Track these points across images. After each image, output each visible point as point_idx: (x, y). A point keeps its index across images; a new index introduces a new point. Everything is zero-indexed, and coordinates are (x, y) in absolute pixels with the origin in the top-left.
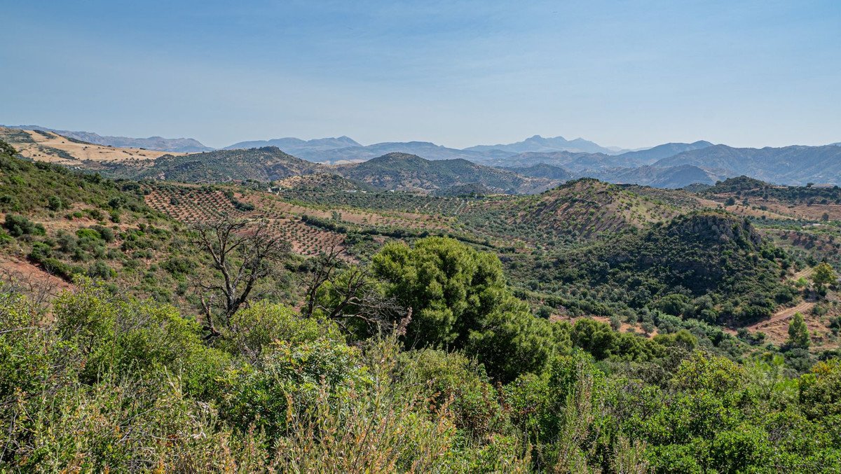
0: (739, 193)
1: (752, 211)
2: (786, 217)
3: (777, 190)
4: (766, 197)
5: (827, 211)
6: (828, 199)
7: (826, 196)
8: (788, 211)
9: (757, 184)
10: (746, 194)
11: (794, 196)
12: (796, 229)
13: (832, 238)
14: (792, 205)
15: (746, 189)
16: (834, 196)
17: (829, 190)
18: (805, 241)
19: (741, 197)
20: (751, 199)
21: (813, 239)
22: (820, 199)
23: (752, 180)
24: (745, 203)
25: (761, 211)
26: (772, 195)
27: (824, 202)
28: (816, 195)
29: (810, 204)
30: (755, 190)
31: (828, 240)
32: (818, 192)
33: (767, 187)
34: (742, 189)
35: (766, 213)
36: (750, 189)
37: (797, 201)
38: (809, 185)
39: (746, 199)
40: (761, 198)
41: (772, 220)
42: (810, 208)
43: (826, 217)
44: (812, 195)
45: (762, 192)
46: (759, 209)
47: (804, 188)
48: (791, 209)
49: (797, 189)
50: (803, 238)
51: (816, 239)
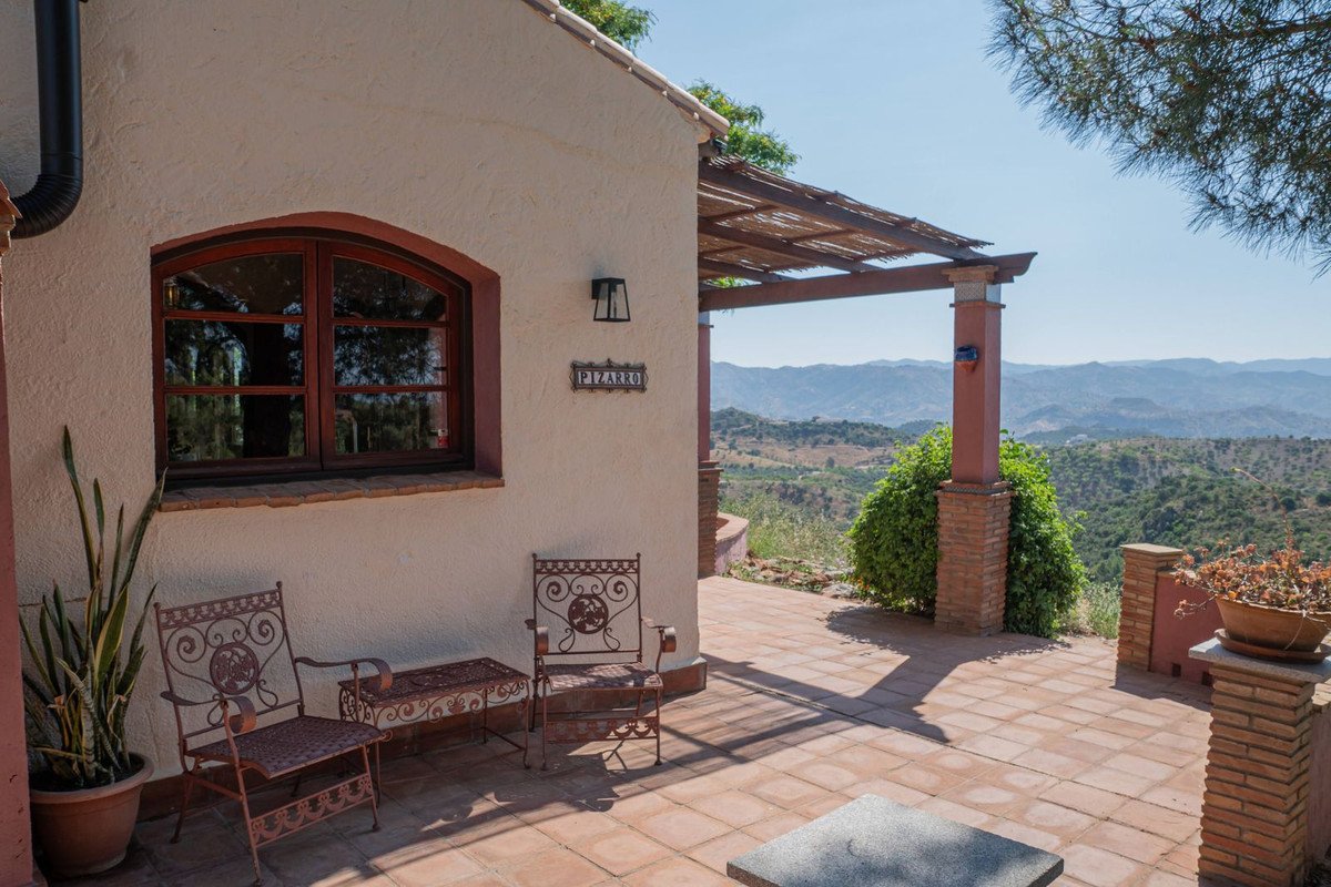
0: (724, 433)
1: (737, 457)
2: (781, 464)
3: (775, 427)
4: (760, 437)
5: (833, 454)
6: (836, 438)
7: (833, 433)
8: (787, 455)
9: (749, 419)
10: (734, 433)
11: (796, 434)
12: (783, 479)
13: (824, 490)
14: (792, 447)
15: (735, 426)
16: (843, 434)
17: (837, 425)
18: (792, 495)
19: (727, 437)
20: (741, 441)
21: (801, 491)
22: (826, 437)
23: (742, 413)
24: (732, 447)
25: (749, 457)
26: (768, 434)
27: (831, 442)
28: (822, 432)
29: (815, 444)
30: (746, 427)
31: (820, 492)
32: (824, 428)
33: (761, 423)
34: (730, 426)
35: (756, 459)
36: (739, 426)
37: (799, 441)
38: (815, 419)
39: (734, 441)
40: (754, 439)
41: (761, 468)
42: (815, 451)
43: (831, 463)
44: (816, 433)
45: (755, 430)
46: (749, 453)
47: (808, 424)
48: (792, 453)
49: (800, 426)
50: (790, 491)
51: (805, 492)
